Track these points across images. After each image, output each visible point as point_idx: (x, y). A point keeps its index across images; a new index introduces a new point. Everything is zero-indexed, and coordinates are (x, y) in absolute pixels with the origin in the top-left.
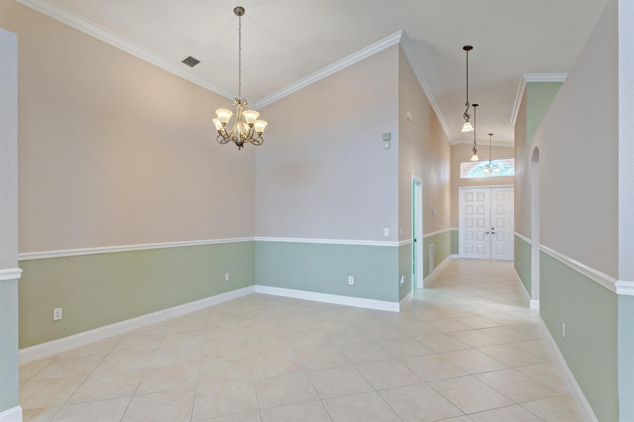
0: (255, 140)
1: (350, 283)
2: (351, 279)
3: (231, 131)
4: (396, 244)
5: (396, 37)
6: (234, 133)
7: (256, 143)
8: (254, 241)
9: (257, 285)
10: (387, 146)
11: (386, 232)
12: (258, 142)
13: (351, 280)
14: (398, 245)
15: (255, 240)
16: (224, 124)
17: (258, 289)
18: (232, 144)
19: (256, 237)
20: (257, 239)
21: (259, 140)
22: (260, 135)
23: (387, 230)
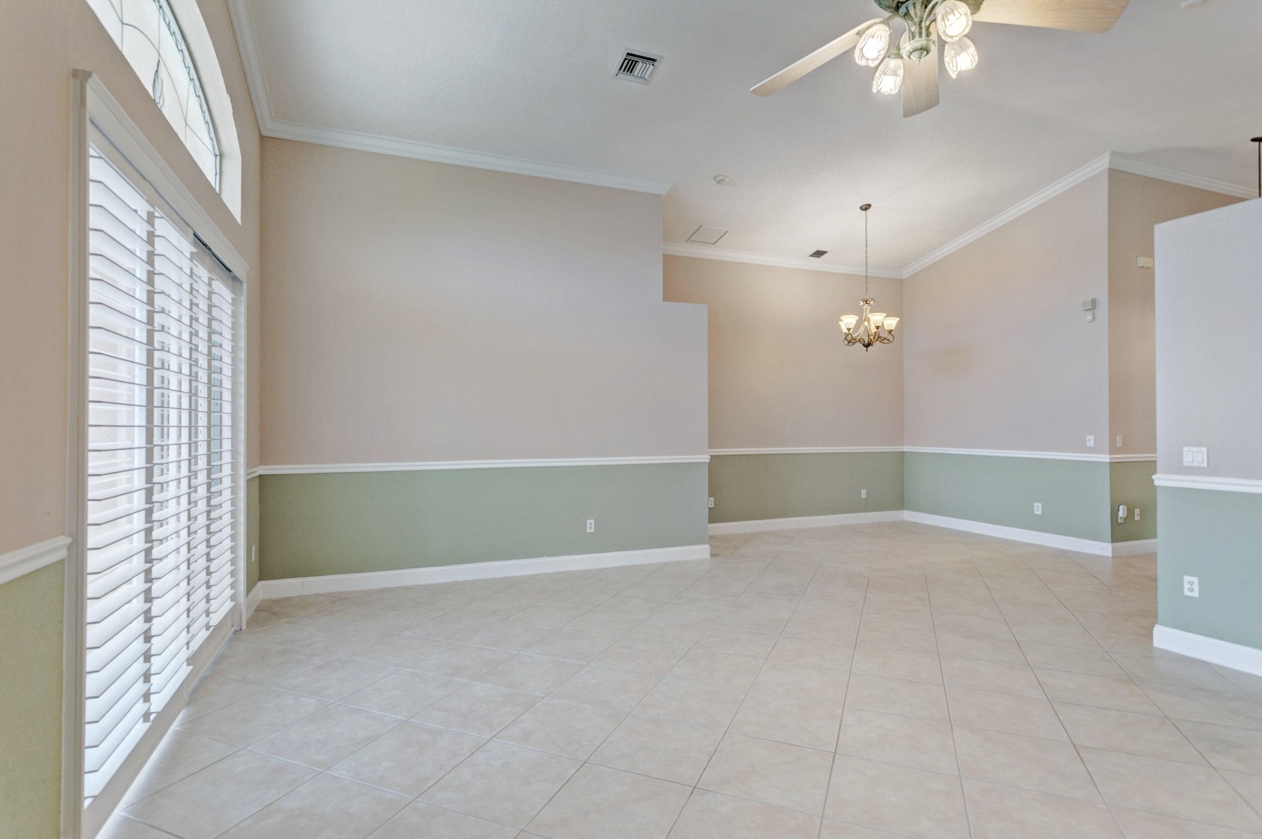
0: (884, 339)
1: (1036, 512)
2: (1038, 507)
3: (856, 335)
4: (1105, 458)
5: (1102, 163)
6: (861, 335)
7: (885, 341)
8: (902, 452)
9: (908, 512)
10: (1089, 318)
11: (1090, 441)
12: (888, 340)
13: (1038, 509)
14: (1108, 460)
15: (905, 450)
16: (849, 329)
17: (908, 515)
18: (859, 346)
19: (905, 447)
20: (906, 449)
21: (890, 337)
22: (890, 332)
23: (1092, 437)
